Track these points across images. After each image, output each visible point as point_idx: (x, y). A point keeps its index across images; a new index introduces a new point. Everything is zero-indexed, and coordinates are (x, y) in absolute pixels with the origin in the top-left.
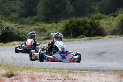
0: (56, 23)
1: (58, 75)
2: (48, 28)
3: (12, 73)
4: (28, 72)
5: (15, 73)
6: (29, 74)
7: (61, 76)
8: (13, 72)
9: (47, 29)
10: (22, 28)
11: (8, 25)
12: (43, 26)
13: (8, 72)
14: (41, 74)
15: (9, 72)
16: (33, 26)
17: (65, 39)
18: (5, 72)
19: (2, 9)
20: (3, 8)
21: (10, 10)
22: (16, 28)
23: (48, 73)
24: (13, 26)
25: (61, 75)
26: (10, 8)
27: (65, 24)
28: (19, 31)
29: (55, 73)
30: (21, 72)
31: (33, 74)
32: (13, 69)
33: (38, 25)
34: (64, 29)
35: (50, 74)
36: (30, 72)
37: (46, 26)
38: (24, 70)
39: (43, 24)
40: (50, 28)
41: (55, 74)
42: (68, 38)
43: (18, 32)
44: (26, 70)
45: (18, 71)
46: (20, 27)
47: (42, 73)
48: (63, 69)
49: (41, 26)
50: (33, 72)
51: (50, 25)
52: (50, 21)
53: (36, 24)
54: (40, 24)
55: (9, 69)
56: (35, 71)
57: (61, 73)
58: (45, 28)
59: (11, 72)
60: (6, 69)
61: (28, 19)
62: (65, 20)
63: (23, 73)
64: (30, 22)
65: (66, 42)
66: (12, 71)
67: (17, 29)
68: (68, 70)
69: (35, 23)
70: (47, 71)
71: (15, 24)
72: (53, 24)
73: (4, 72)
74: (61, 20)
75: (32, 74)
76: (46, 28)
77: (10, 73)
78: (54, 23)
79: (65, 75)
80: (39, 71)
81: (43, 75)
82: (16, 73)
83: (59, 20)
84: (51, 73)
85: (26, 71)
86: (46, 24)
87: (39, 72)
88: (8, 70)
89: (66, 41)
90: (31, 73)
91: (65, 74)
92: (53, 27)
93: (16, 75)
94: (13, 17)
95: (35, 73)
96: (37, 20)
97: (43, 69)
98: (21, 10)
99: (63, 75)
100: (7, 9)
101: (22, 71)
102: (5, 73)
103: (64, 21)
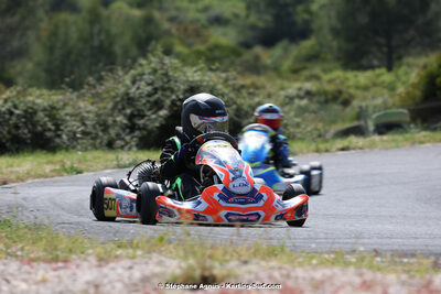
0: (390, 69)
1: (391, 277)
2: (357, 88)
3: (207, 274)
4: (272, 268)
5: (218, 271)
6: (276, 274)
7: (403, 283)
8: (211, 268)
9: (352, 91)
10: (251, 90)
11: (197, 78)
12: (338, 81)
13: (191, 268)
14: (324, 275)
15: (194, 270)
16: (296, 80)
17: (424, 133)
18: (180, 267)
19: (173, 13)
20: (178, 9)
21: (203, 17)
22: (226, 91)
23: (352, 269)
24: (215, 80)
25: (404, 277)
26: (206, 9)
27: (423, 73)
28: (239, 101)
29: (379, 269)
30: (245, 268)
31: (293, 274)
32: (211, 257)
33: (317, 78)
34: (418, 93)
35: (361, 275)
36: (280, 268)
37: (347, 79)
38: (254, 261)
39: (338, 74)
40: (366, 88)
41: (379, 276)
42: (435, 130)
43: (234, 107)
44: (263, 259)
45: (233, 264)
46: (243, 87)
47: (328, 272)
48: (413, 255)
49: (330, 81)
50: (294, 267)
51: (363, 78)
52: (365, 62)
53: (306, 73)
54: (325, 71)
55: (194, 254)
56: (300, 264)
57: (405, 271)
58: (343, 88)
59: (204, 269)
60: (185, 258)
61: (277, 51)
62: (427, 55)
63: (250, 272)
64: (287, 64)
65: (428, 145)
66: (208, 263)
67: (232, 95)
68: (432, 258)
69: (304, 68)
70: (347, 264)
71: (224, 75)
72: (378, 71)
73: (174, 266)
74: (409, 55)
75: (288, 276)
76: (349, 87)
77: (197, 274)
78: (379, 67)
79: (418, 280)
80: (314, 262)
81: (331, 278)
82: (224, 272)
83: (400, 58)
84: (364, 270)
85: (263, 263)
86: (350, 75)
87: (315, 267)
88: (192, 261)
89: (429, 141)
90: (285, 272)
91: (418, 276)
92: (375, 85)
93: (222, 280)
94: (217, 47)
95: (299, 272)
96: (313, 58)
97: (332, 256)
98: (247, 16)
99: (412, 277)
100: (192, 15)
101: (245, 262)
102: (178, 272)
103: (422, 61)
